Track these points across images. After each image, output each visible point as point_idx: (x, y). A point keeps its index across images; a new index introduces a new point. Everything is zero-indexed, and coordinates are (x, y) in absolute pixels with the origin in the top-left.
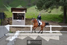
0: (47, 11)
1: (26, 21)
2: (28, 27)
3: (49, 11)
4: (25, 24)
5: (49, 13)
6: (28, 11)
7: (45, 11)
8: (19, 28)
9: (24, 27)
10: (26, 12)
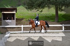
0: (38, 10)
1: (16, 22)
2: (19, 27)
3: (40, 10)
4: (15, 24)
5: (40, 12)
6: (18, 10)
7: (36, 10)
8: (9, 29)
9: (15, 28)
10: (16, 12)
